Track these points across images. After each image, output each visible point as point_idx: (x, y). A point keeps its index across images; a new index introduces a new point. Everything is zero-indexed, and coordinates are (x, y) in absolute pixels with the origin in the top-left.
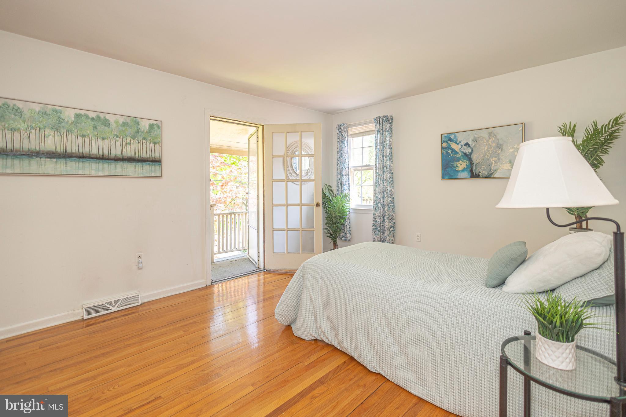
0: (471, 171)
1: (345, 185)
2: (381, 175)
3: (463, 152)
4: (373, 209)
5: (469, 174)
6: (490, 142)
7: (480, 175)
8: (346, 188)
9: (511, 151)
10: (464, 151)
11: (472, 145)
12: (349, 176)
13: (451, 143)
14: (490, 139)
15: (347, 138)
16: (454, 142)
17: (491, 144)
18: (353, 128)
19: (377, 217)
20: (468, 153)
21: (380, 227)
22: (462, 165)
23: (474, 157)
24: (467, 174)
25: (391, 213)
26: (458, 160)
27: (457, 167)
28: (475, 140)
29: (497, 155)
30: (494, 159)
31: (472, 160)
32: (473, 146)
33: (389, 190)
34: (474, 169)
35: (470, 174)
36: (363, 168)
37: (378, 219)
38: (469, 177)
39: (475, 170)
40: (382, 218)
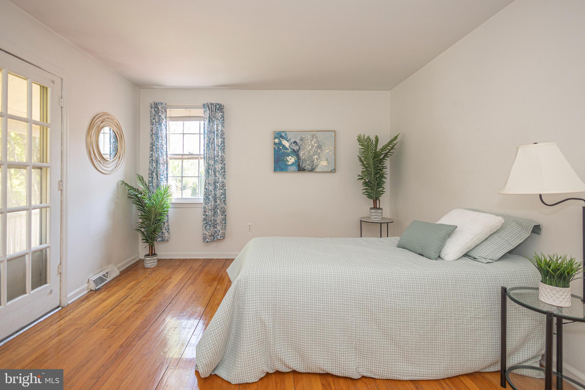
0: (299, 165)
1: (163, 175)
2: (213, 165)
3: (292, 149)
4: (203, 202)
5: (297, 168)
6: (313, 143)
7: (305, 169)
8: (164, 180)
9: (327, 151)
10: (293, 148)
11: (299, 143)
12: (167, 165)
13: (282, 140)
14: (313, 140)
15: (165, 120)
16: (285, 139)
17: (314, 144)
18: (171, 110)
19: (208, 211)
20: (296, 150)
21: (211, 221)
22: (291, 160)
23: (301, 154)
24: (295, 168)
25: (222, 206)
26: (288, 155)
27: (287, 161)
28: (301, 140)
29: (318, 153)
30: (316, 156)
31: (299, 156)
32: (300, 145)
33: (220, 181)
34: (301, 164)
35: (298, 167)
36: (184, 157)
37: (209, 213)
38: (297, 170)
39: (302, 165)
40: (213, 211)
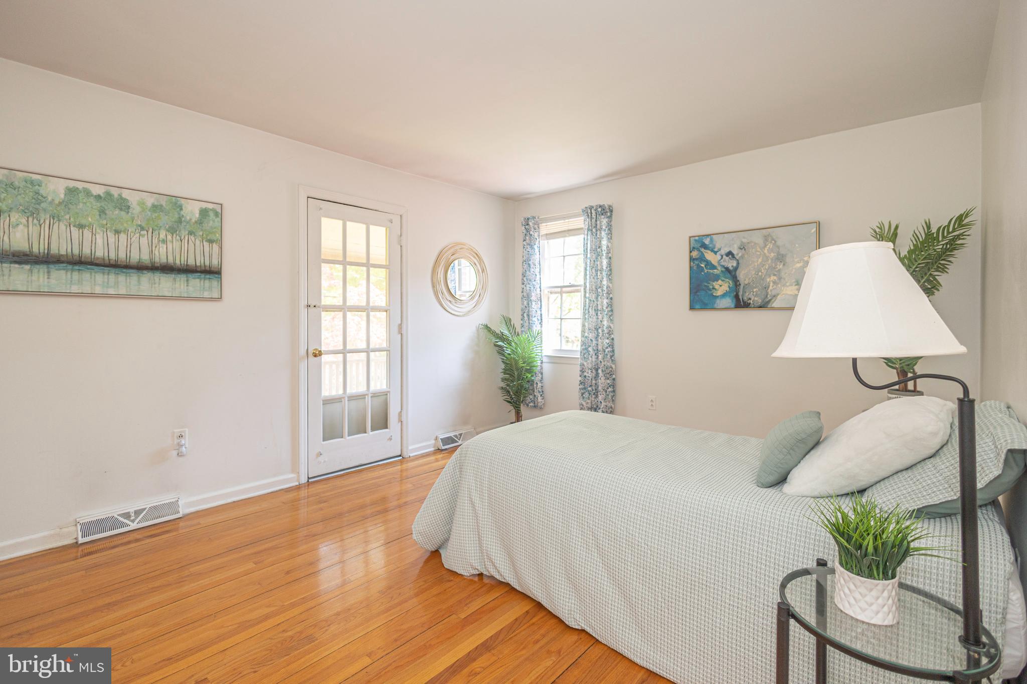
0: (737, 297)
1: (535, 316)
2: (594, 301)
3: (723, 266)
4: (579, 357)
5: (732, 301)
6: (766, 251)
7: (750, 304)
8: (537, 323)
9: (798, 265)
10: (726, 264)
11: (738, 254)
12: (541, 302)
13: (705, 252)
14: (766, 246)
15: (538, 240)
16: (710, 250)
17: (767, 254)
18: (548, 224)
19: (587, 371)
20: (731, 268)
21: (591, 386)
22: (722, 287)
23: (741, 275)
24: (730, 301)
25: (608, 364)
26: (716, 278)
27: (714, 290)
28: (742, 248)
29: (776, 271)
30: (773, 278)
31: (738, 279)
32: (740, 257)
33: (606, 325)
34: (740, 294)
35: (734, 301)
36: (564, 289)
37: (588, 373)
38: (733, 306)
39: (743, 295)
40: (594, 371)
